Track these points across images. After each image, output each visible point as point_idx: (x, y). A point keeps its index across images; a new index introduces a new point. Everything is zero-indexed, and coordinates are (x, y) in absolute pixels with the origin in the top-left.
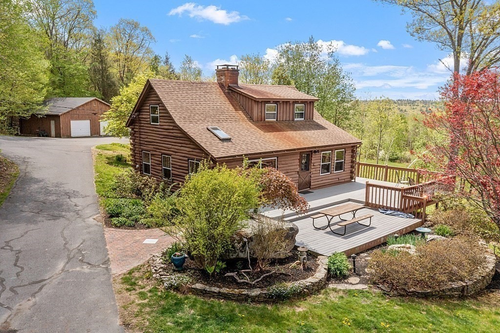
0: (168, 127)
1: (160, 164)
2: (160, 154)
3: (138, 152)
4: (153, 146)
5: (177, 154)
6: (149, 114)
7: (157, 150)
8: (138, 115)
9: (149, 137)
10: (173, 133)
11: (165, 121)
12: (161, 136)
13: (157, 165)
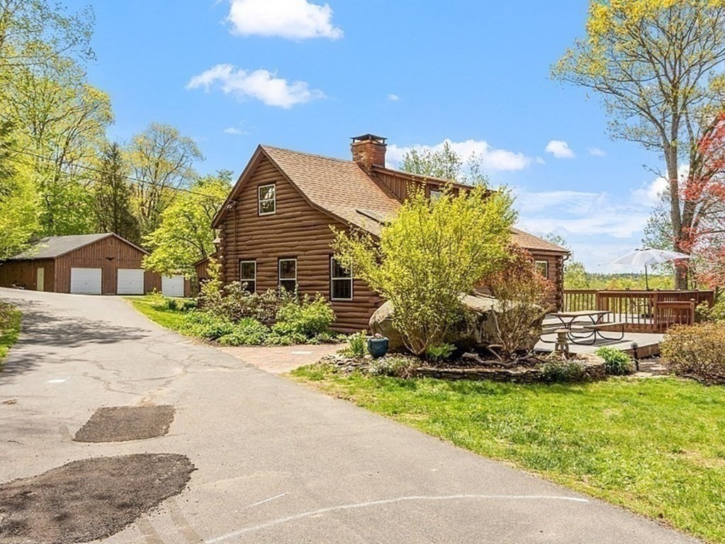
0: (293, 213)
1: (274, 276)
2: (276, 259)
3: (232, 265)
4: (261, 250)
5: (307, 253)
6: (256, 200)
7: (270, 255)
8: (236, 206)
9: (254, 237)
10: (301, 221)
11: (287, 205)
12: (277, 231)
13: (268, 278)
